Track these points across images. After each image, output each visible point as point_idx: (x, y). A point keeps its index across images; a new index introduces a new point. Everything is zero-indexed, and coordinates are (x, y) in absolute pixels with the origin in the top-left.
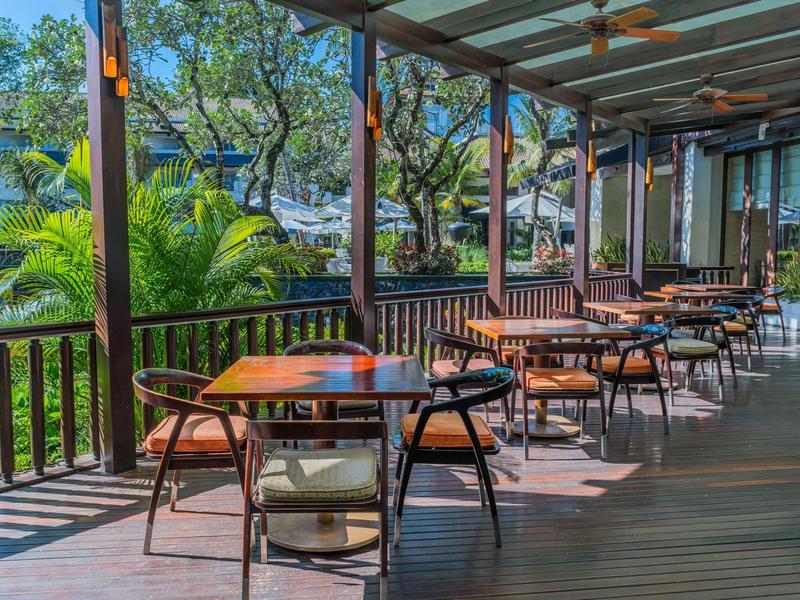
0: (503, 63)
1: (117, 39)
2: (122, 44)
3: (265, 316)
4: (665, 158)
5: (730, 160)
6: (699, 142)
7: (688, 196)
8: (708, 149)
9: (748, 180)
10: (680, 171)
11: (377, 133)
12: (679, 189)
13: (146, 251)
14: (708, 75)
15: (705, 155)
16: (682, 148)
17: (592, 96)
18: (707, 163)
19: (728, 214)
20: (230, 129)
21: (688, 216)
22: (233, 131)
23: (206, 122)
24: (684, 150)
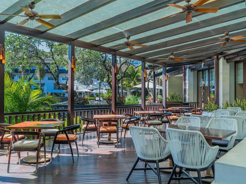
0: (115, 51)
1: (3, 51)
2: (4, 52)
3: (48, 114)
4: (181, 72)
5: (199, 72)
6: (189, 68)
7: (187, 82)
8: (192, 70)
9: (203, 78)
10: (185, 75)
11: (74, 70)
12: (185, 80)
13: (12, 98)
14: (171, 52)
15: (191, 71)
16: (185, 69)
17: (145, 57)
18: (192, 73)
19: (199, 87)
20: (64, 63)
21: (187, 87)
22: (64, 64)
23: (54, 62)
24: (186, 70)
